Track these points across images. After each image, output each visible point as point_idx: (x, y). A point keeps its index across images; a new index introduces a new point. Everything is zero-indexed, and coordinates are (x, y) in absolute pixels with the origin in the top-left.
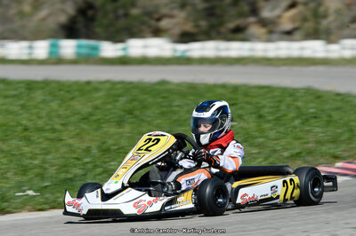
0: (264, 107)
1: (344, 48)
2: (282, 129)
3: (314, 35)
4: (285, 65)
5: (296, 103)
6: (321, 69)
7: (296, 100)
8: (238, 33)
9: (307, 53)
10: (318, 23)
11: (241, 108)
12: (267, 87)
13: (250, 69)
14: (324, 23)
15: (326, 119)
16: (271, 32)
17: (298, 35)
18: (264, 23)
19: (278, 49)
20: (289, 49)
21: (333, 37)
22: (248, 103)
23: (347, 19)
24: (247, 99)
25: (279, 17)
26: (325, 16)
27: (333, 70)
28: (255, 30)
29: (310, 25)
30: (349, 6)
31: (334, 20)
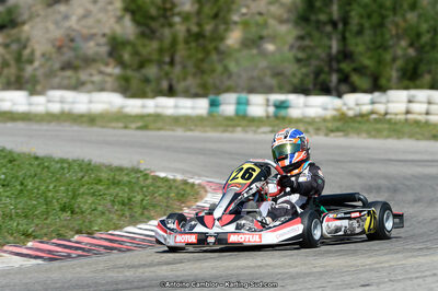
1: (49, 101)
3: (16, 84)
6: (20, 125)
10: (21, 69)
14: (29, 70)
15: (19, 187)
21: (39, 88)
23: (57, 66)
26: (31, 62)
27: (35, 126)
29: (11, 71)
30: (59, 48)
31: (41, 66)
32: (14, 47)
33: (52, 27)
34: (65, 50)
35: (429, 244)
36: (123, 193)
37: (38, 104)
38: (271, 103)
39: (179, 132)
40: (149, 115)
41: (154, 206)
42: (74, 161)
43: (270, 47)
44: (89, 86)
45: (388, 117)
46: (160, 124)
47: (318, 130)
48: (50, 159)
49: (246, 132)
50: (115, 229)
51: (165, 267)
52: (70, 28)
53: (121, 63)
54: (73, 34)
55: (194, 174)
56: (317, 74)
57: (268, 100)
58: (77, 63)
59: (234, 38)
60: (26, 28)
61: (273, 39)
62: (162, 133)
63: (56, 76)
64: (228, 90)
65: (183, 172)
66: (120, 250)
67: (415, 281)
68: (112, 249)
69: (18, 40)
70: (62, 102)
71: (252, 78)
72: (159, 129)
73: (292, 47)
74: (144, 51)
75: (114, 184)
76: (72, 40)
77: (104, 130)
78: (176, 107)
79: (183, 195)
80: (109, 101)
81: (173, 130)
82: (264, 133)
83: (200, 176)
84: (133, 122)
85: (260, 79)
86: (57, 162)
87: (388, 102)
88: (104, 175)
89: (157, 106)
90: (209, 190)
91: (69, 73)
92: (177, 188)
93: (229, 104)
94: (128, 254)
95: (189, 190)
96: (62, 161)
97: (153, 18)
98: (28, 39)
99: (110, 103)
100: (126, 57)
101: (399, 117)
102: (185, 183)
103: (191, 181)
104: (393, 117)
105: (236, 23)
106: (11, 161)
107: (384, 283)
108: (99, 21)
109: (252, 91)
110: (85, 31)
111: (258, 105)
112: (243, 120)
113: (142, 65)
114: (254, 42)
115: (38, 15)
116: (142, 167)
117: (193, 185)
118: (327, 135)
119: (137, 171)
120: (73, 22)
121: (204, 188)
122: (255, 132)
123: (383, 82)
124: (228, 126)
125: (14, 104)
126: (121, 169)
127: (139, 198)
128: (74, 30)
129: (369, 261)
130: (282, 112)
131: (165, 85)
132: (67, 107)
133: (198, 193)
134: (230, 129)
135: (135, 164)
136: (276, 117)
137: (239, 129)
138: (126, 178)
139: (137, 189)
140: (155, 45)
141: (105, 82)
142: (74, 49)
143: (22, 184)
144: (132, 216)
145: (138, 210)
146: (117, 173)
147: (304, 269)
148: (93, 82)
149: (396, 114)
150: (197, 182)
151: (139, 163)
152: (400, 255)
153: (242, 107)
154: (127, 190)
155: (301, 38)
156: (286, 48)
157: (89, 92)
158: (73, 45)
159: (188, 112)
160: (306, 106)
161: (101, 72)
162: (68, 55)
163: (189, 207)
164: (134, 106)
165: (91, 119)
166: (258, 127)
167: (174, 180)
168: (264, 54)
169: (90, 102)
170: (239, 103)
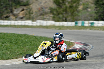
0: (12, 40)
1: (37, 23)
2: (17, 46)
3: (29, 19)
4: (20, 27)
5: (22, 39)
6: (30, 29)
7: (22, 38)
8: (7, 18)
9: (27, 24)
10: (30, 15)
11: (6, 40)
12: (14, 34)
13: (10, 28)
14: (32, 15)
15: (30, 43)
16: (16, 18)
17: (24, 19)
18: (14, 15)
19: (18, 23)
20: (21, 23)
21: (34, 20)
22: (8, 38)
23: (39, 14)
24: (8, 37)
25: (19, 13)
26: (32, 13)
27: (34, 29)
28: (12, 17)
29: (28, 16)
30: (39, 10)
31: (35, 15)
32: (28, 10)
33: (37, 5)
34: (40, 11)
37: (34, 24)
39: (68, 30)
40: (61, 26)
42: (43, 37)
43: (89, 10)
44: (46, 19)
46: (63, 28)
47: (101, 29)
48: (37, 36)
49: (84, 30)
52: (42, 6)
53: (53, 14)
54: (43, 7)
56: (100, 16)
57: (89, 22)
58: (43, 14)
59: (81, 8)
60: (31, 5)
61: (90, 8)
62: (64, 30)
63: (38, 17)
64: (80, 20)
65: (69, 39)
69: (29, 9)
70: (40, 23)
71: (85, 17)
73: (94, 10)
74: (59, 11)
76: (42, 8)
77: (50, 30)
78: (67, 24)
79: (69, 45)
80: (51, 23)
81: (66, 30)
82: (88, 30)
83: (73, 40)
84: (57, 28)
85: (87, 17)
86: (39, 37)
89: (63, 24)
90: (76, 43)
91: (42, 16)
92: (68, 43)
93: (80, 23)
95: (71, 44)
96: (40, 37)
97: (61, 3)
98: (32, 8)
100: (55, 12)
102: (70, 42)
103: (71, 41)
105: (81, 4)
106: (28, 37)
108: (49, 4)
109: (85, 20)
110: (45, 6)
111: (87, 24)
112: (83, 27)
113: (58, 14)
114: (85, 8)
115: (34, 3)
117: (72, 42)
118: (103, 30)
120: (42, 4)
121: (74, 43)
122: (86, 30)
124: (80, 28)
125: (29, 24)
128: (43, 6)
131: (64, 19)
132: (41, 24)
133: (73, 44)
134: (80, 29)
136: (91, 26)
137: (82, 29)
140: (62, 9)
141: (50, 18)
142: (43, 11)
143: (31, 42)
148: (47, 18)
153: (83, 24)
155: (96, 8)
156: (93, 10)
157: (46, 20)
158: (42, 9)
159: (70, 25)
160: (98, 24)
161: (49, 16)
162: (41, 12)
163: (71, 48)
164: (57, 24)
165: (47, 27)
167: (67, 41)
168: (88, 11)
169: (47, 23)
170: (82, 23)
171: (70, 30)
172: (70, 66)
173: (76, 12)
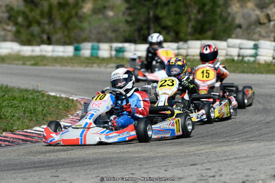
35: (228, 139)
36: (30, 106)
38: (113, 48)
39: (58, 67)
40: (38, 57)
41: (50, 114)
43: (111, 13)
45: (188, 57)
46: (45, 62)
49: (100, 67)
50: (27, 129)
51: (63, 153)
53: (16, 24)
55: (72, 94)
56: (139, 30)
57: (111, 47)
59: (87, 8)
61: (112, 8)
62: (47, 67)
64: (85, 40)
65: (65, 92)
66: (32, 142)
67: (224, 162)
68: (27, 141)
71: (99, 33)
72: (45, 65)
73: (124, 14)
74: (31, 15)
75: (23, 100)
77: (11, 66)
78: (53, 51)
79: (68, 107)
80: (10, 47)
81: (54, 66)
82: (111, 67)
83: (76, 95)
84: (28, 61)
85: (104, 34)
87: (188, 48)
88: (16, 94)
89: (41, 51)
92: (63, 102)
93: (87, 49)
94: (37, 144)
95: (70, 104)
99: (11, 49)
100: (20, 20)
101: (195, 58)
102: (68, 99)
103: (71, 98)
104: (191, 58)
107: (205, 163)
109: (99, 41)
111: (105, 50)
112: (95, 59)
113: (29, 26)
114: (100, 10)
116: (40, 89)
117: (73, 101)
119: (37, 92)
121: (79, 102)
122: (106, 67)
123: (182, 35)
124: (88, 63)
126: (26, 90)
127: (40, 108)
129: (192, 149)
130: (121, 55)
131: (45, 37)
133: (76, 106)
134: (90, 65)
135: (35, 87)
136: (117, 57)
137: (95, 65)
138: (30, 96)
139: (39, 103)
141: (6, 35)
144: (37, 121)
145: (40, 117)
146: (25, 93)
147: (152, 154)
149: (194, 56)
150: (75, 99)
151: (38, 86)
152: (211, 146)
153: (95, 52)
154: (32, 103)
155: (129, 9)
156: (121, 14)
159: (61, 54)
160: (136, 50)
161: (4, 30)
163: (72, 115)
164: (27, 50)
166: (107, 64)
167: (61, 98)
168: (107, 18)
170: (93, 49)
171: (64, 68)
172: (77, 165)
173: (75, 20)
